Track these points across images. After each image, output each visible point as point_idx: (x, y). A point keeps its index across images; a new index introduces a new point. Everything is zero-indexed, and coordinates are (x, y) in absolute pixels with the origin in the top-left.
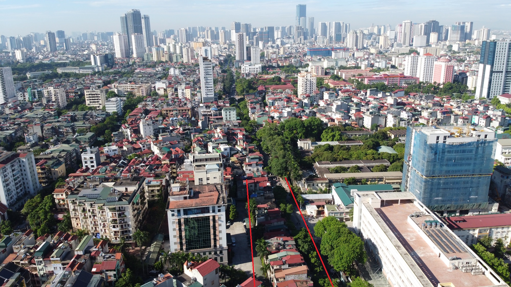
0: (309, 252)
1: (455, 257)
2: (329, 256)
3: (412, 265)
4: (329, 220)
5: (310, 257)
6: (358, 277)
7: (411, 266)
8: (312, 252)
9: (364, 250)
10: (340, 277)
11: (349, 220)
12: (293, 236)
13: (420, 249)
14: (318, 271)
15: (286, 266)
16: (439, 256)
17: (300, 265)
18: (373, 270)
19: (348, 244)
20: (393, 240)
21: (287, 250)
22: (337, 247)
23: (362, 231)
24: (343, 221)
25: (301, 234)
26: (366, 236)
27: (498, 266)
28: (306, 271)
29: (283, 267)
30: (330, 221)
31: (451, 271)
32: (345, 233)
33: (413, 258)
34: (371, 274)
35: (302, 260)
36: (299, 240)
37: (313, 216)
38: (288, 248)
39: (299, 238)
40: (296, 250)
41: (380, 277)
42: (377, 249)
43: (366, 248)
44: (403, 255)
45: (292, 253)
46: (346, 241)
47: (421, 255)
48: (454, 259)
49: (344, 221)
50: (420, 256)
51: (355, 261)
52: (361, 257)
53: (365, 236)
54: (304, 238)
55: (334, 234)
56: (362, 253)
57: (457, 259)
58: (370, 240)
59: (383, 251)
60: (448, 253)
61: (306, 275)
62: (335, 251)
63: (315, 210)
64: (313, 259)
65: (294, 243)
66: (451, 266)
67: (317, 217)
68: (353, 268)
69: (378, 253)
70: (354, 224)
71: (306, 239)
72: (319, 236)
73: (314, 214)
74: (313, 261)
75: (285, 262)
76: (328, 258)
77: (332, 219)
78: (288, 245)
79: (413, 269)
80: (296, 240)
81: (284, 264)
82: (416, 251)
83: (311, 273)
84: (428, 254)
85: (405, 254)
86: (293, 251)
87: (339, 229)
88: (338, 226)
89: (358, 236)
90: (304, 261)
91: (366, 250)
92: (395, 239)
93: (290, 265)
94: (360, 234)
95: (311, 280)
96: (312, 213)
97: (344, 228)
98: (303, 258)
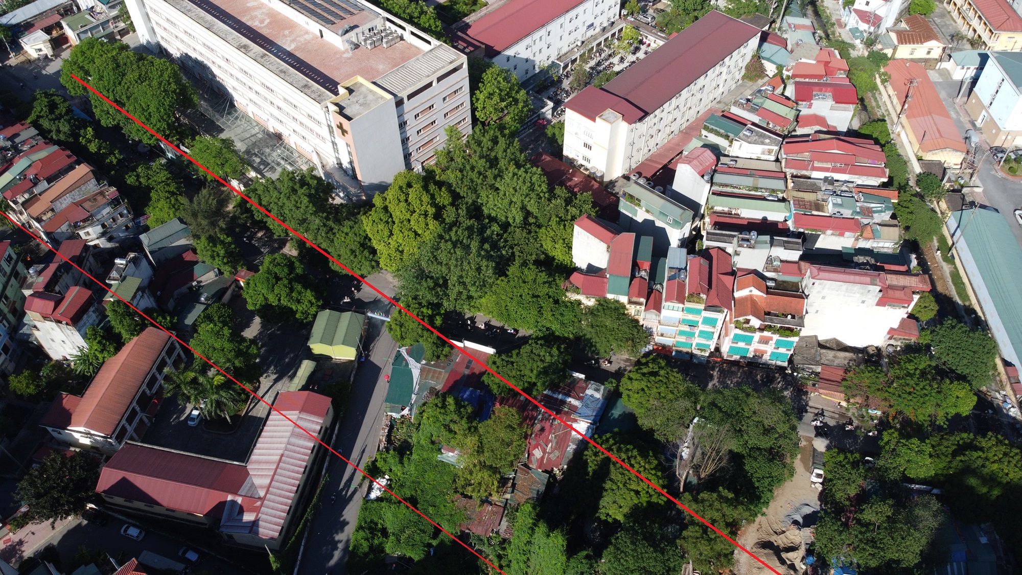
0: (76, 136)
1: (347, 27)
2: (121, 125)
3: (282, 71)
4: (85, 49)
5: (84, 142)
6: (197, 138)
7: (282, 74)
8: (82, 132)
9: (184, 80)
10: (162, 153)
11: (128, 33)
12: (25, 118)
13: (284, 36)
14: (115, 161)
15: (44, 185)
16: (322, 36)
17: (71, 168)
18: (218, 112)
19: (147, 82)
20: (229, 38)
21: (27, 154)
22: (128, 98)
23: (164, 44)
24: (116, 40)
25: (40, 107)
26: (175, 49)
27: (419, 18)
28: (91, 175)
29: (36, 191)
30: (88, 53)
31: (349, 54)
32: (131, 62)
33: (278, 57)
34: (218, 120)
35: (69, 157)
36: (41, 121)
37: (46, 56)
38: (25, 148)
39: (39, 117)
40: (46, 143)
41: (237, 118)
42: (209, 68)
43: (186, 75)
44: (259, 59)
45: (42, 154)
46: (141, 79)
47: (290, 46)
48: (347, 32)
49: (118, 37)
50: (289, 49)
51: (178, 110)
52: (185, 97)
53: (175, 53)
54: (51, 111)
55: (109, 75)
56: (183, 90)
57: (352, 28)
58: (187, 56)
59: (220, 67)
60: (333, 23)
61: (94, 181)
62: (129, 107)
63: (44, 42)
64: (93, 144)
65: (33, 131)
66: (348, 46)
67: (56, 55)
68: (180, 125)
69: (214, 76)
70: (142, 36)
71: (57, 112)
72: (80, 92)
73: (47, 50)
74: (93, 148)
75: (36, 178)
76: (122, 129)
77: (91, 44)
78: (24, 142)
79: (287, 78)
80: (35, 124)
81: (35, 184)
82: (279, 43)
83: (101, 172)
84: (302, 39)
85: (262, 57)
86: (41, 149)
87: (114, 59)
88: (109, 55)
89: (160, 58)
90: (75, 158)
91: (189, 79)
92: (231, 34)
93: (50, 180)
94: (161, 52)
95: (110, 185)
96: (40, 50)
97: (124, 54)
98: (69, 152)
